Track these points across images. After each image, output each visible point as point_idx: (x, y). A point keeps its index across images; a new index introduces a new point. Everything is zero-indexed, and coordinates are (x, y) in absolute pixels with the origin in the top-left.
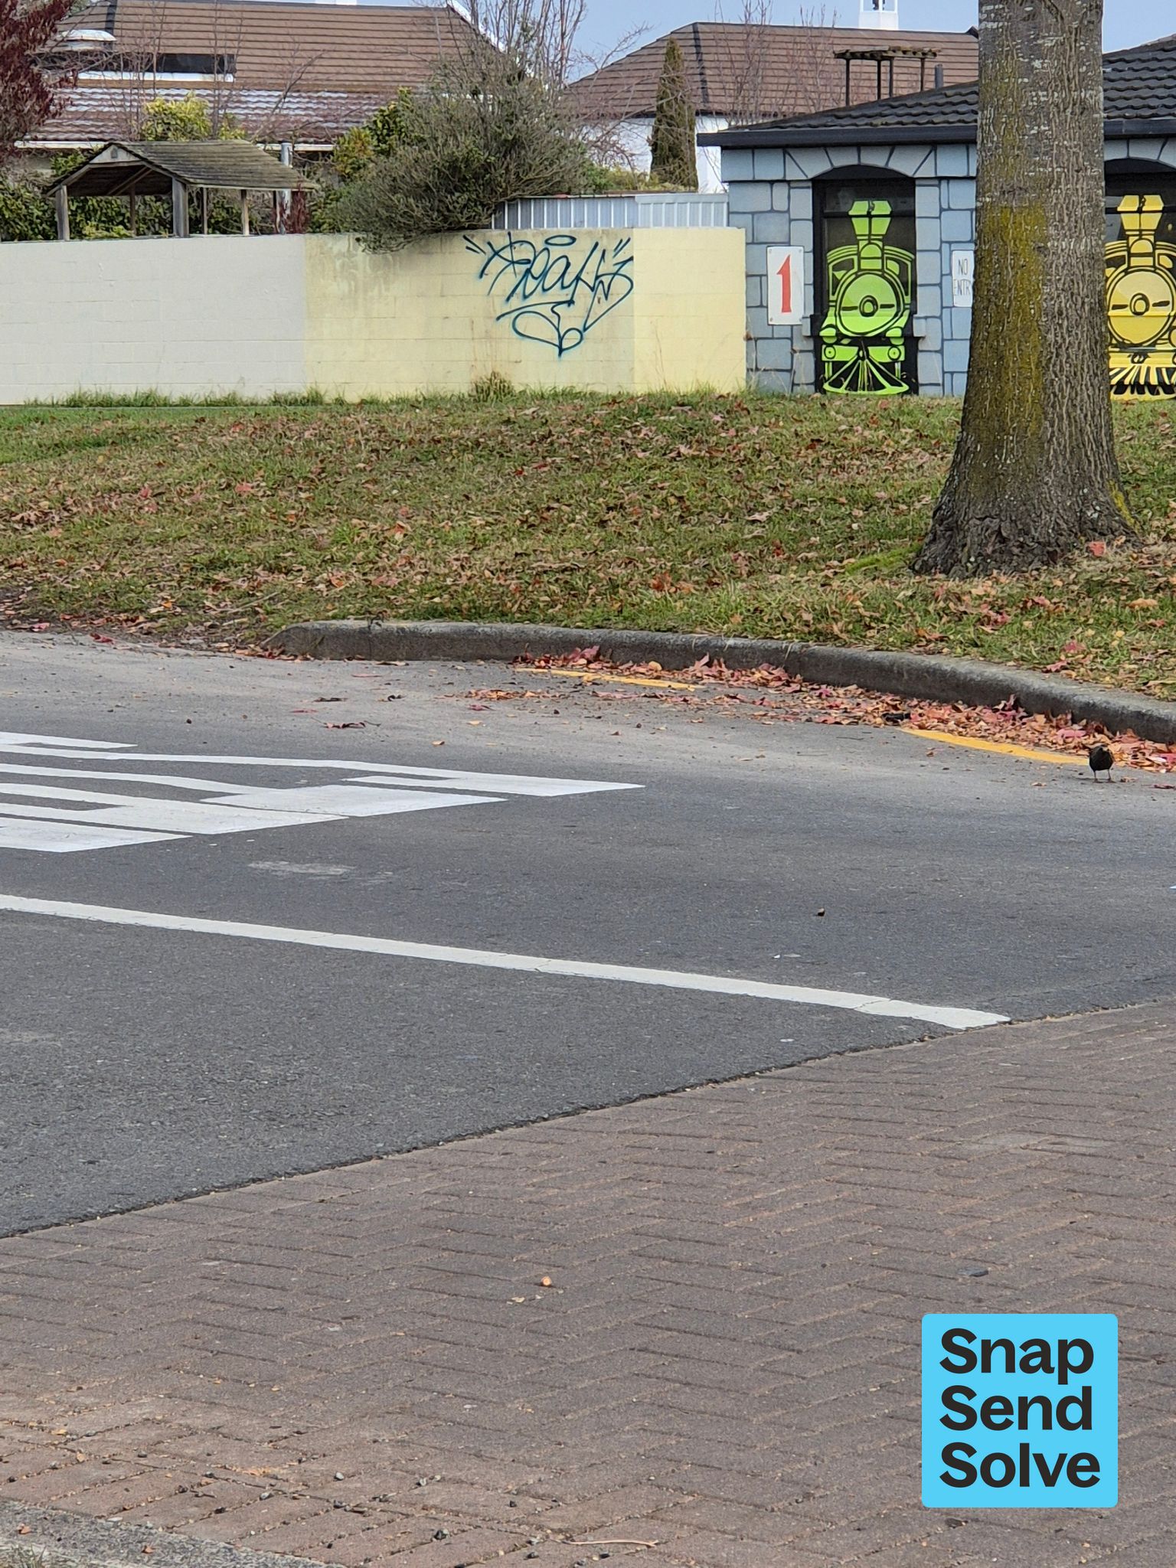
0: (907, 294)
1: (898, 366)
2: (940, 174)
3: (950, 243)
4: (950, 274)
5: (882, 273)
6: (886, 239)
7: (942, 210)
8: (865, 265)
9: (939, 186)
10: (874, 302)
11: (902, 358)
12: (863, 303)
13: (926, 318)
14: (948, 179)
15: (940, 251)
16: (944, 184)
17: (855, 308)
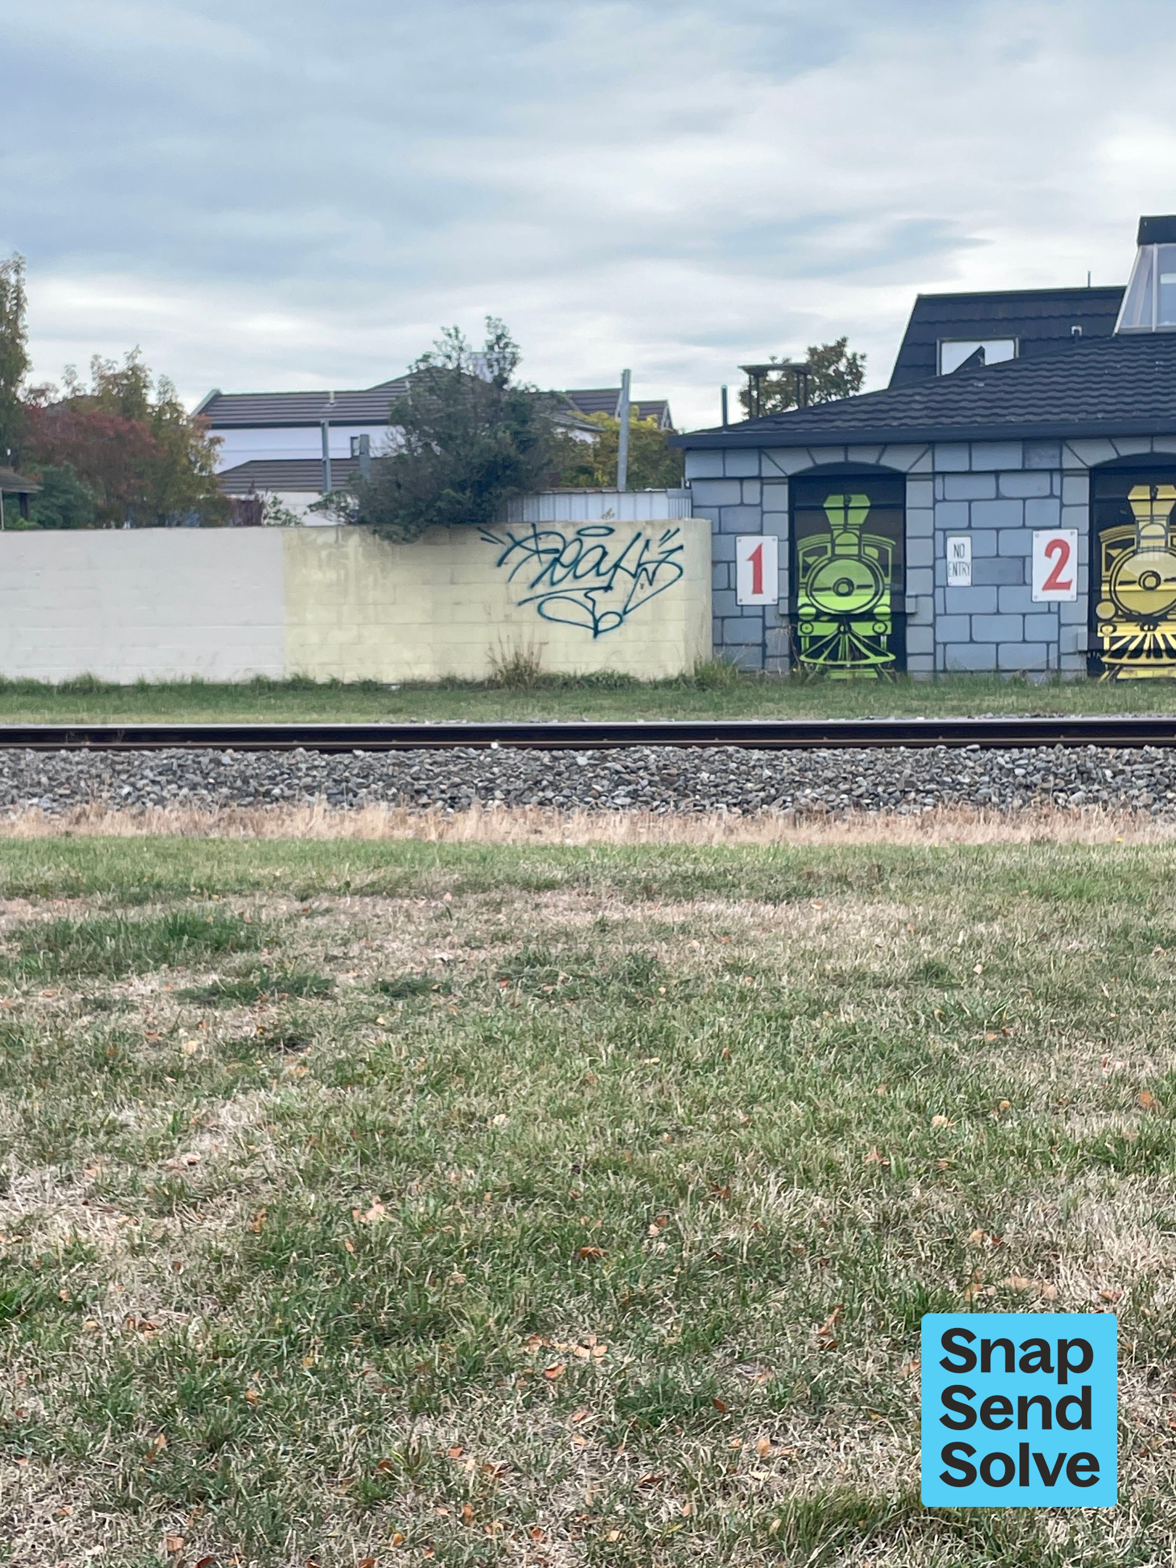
0: (887, 575)
1: (884, 639)
2: (937, 469)
3: (944, 530)
4: (945, 557)
5: (859, 558)
6: (863, 528)
7: (935, 501)
8: (839, 551)
9: (933, 480)
10: (850, 583)
11: (889, 632)
12: (837, 584)
13: (917, 596)
14: (944, 474)
15: (933, 537)
16: (939, 480)
17: (828, 589)
